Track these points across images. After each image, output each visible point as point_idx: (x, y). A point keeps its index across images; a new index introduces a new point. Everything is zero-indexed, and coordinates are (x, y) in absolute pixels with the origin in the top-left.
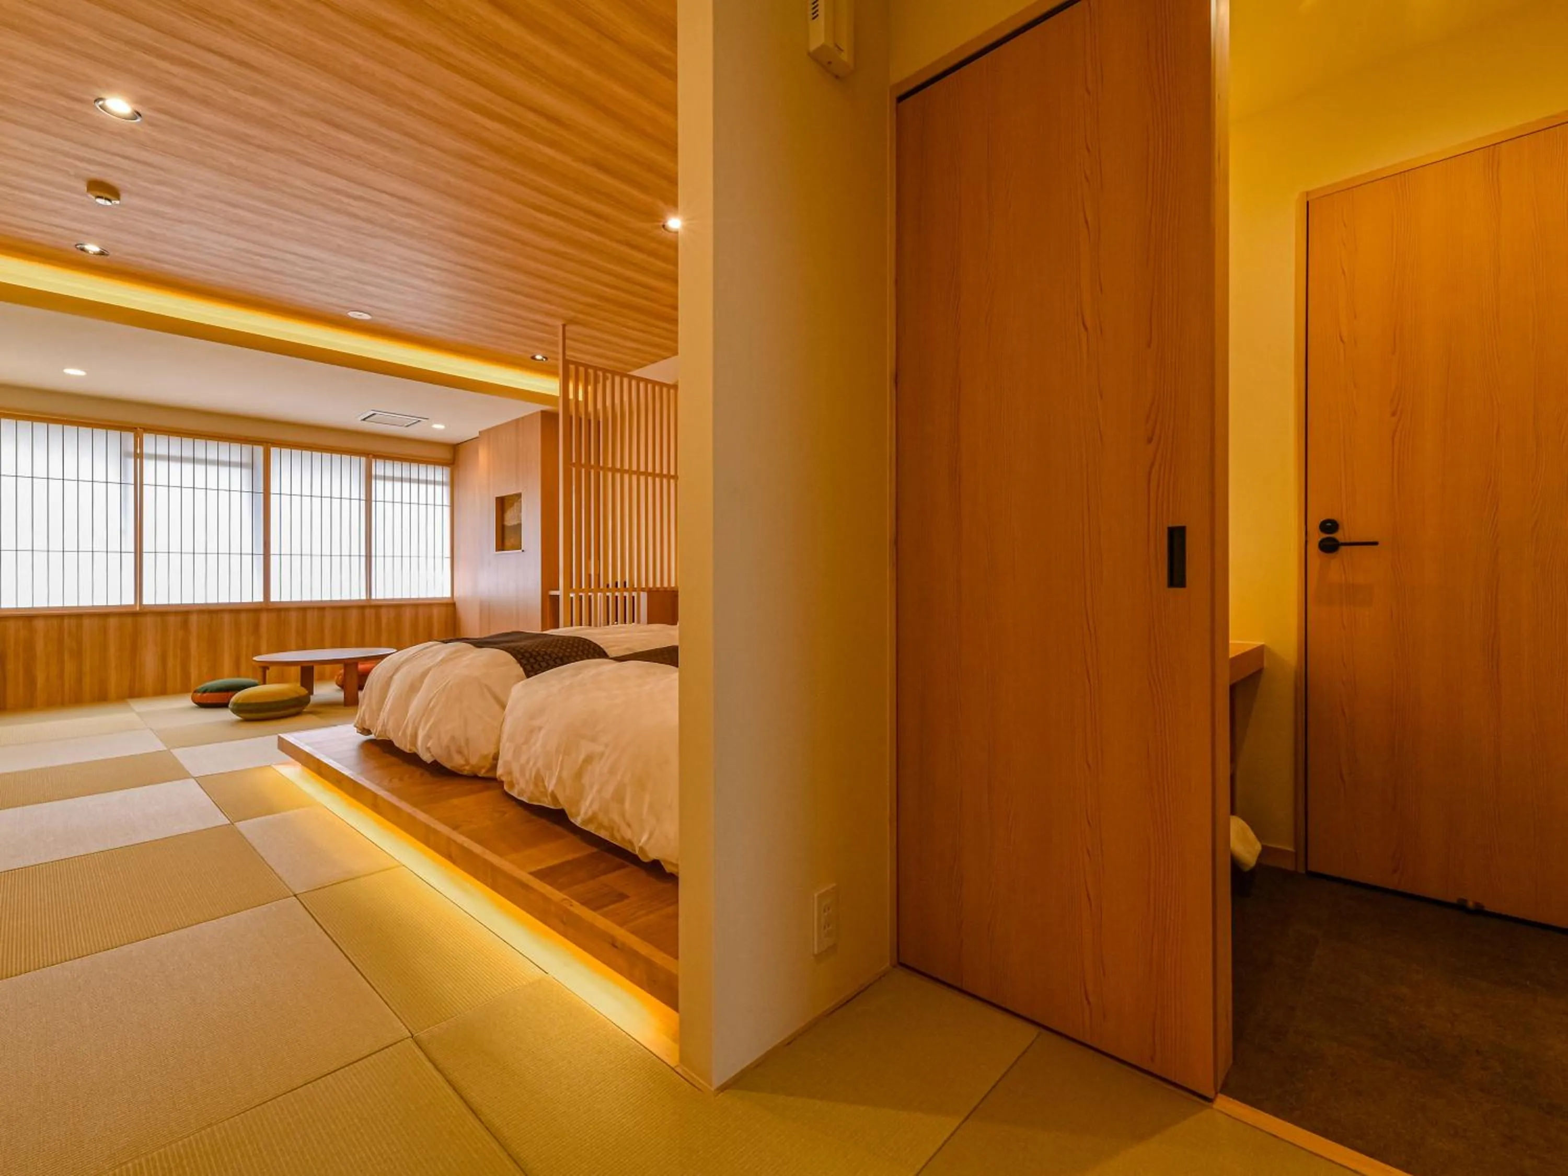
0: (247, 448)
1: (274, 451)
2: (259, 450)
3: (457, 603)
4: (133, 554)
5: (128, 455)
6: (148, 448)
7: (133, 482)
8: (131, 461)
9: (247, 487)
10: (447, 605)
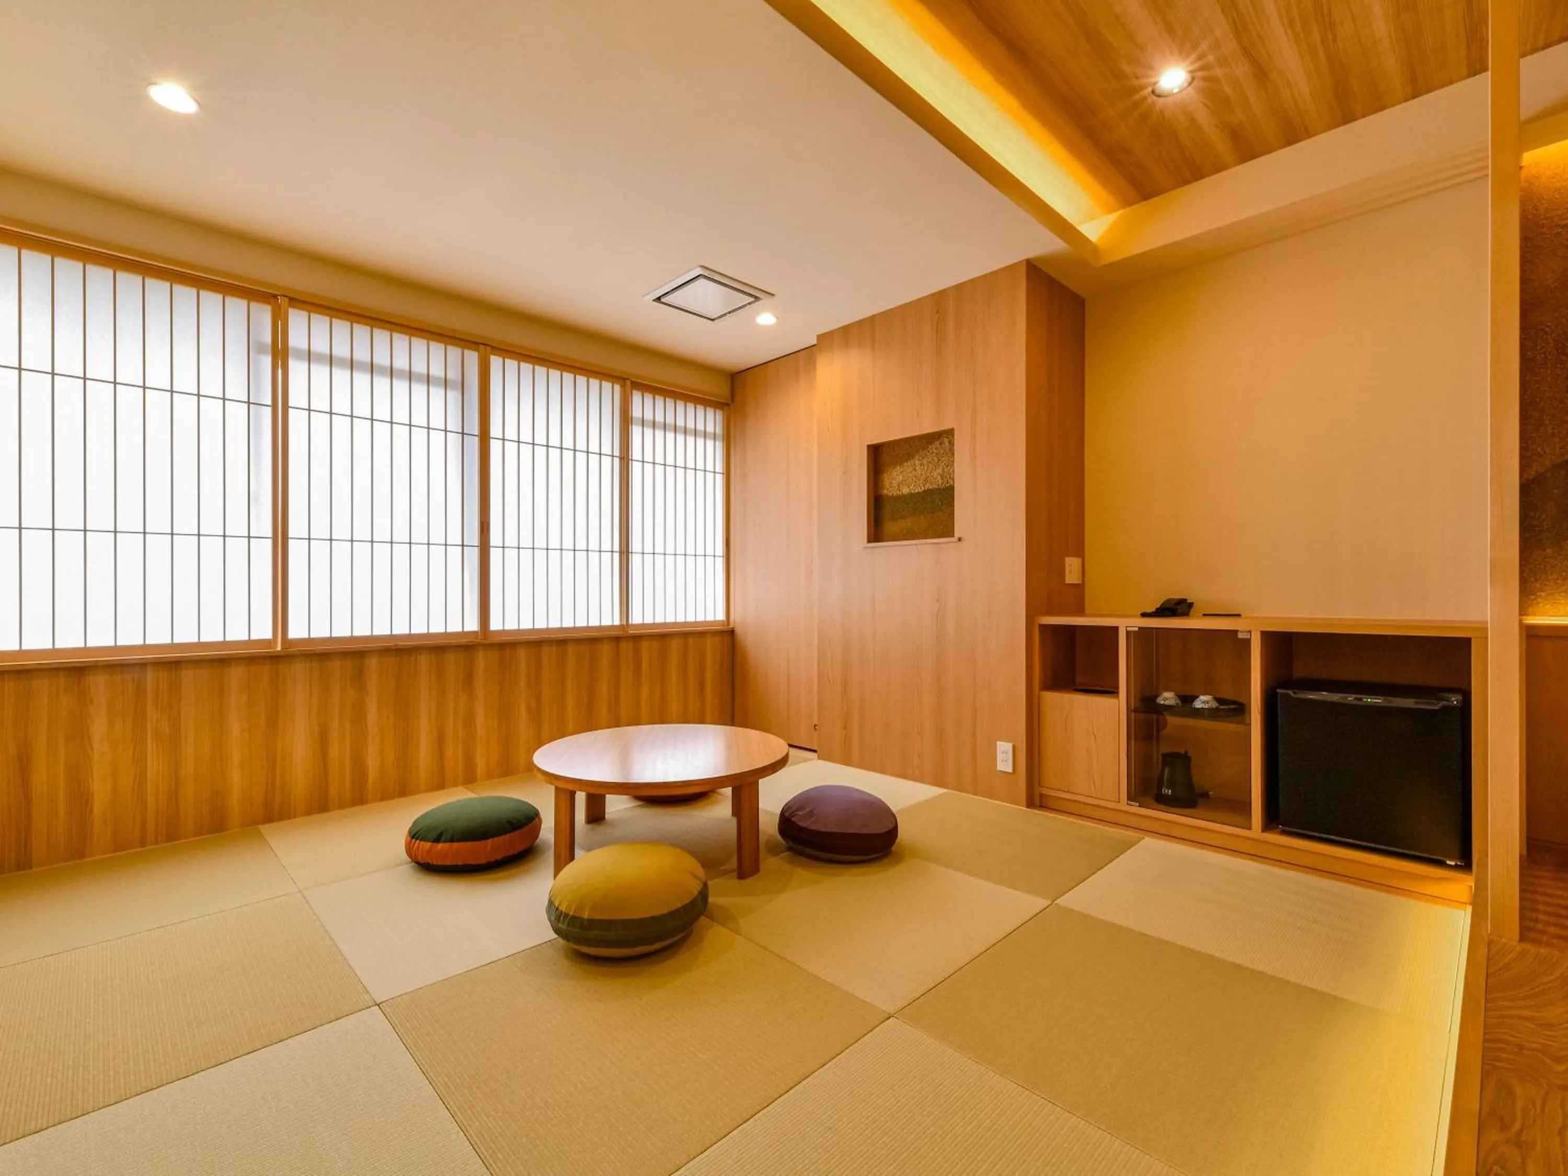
0: (454, 352)
1: (496, 362)
2: (472, 358)
3: (738, 631)
4: (270, 541)
5: (261, 350)
6: (297, 338)
7: (269, 401)
8: (266, 362)
9: (454, 424)
10: (721, 633)
